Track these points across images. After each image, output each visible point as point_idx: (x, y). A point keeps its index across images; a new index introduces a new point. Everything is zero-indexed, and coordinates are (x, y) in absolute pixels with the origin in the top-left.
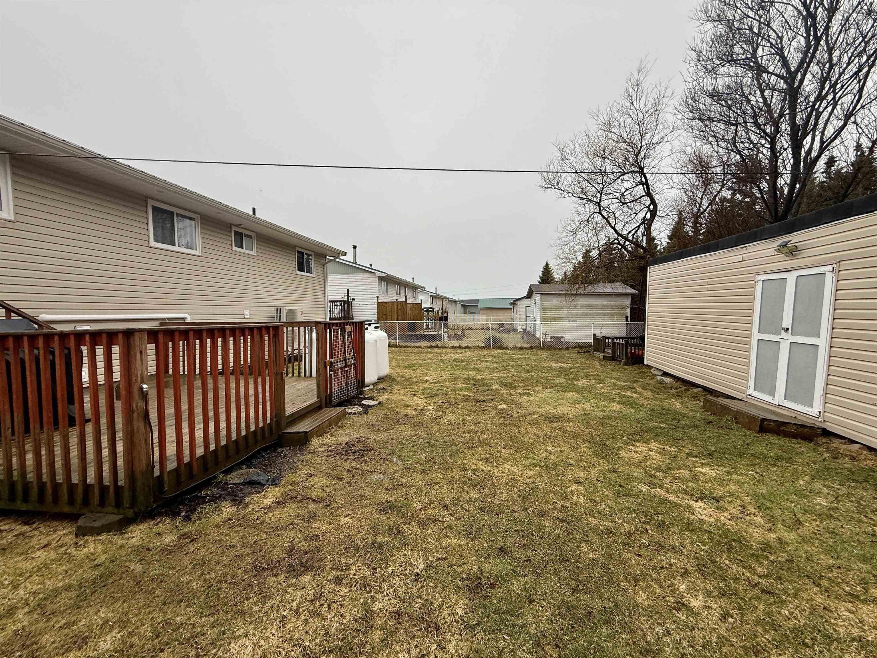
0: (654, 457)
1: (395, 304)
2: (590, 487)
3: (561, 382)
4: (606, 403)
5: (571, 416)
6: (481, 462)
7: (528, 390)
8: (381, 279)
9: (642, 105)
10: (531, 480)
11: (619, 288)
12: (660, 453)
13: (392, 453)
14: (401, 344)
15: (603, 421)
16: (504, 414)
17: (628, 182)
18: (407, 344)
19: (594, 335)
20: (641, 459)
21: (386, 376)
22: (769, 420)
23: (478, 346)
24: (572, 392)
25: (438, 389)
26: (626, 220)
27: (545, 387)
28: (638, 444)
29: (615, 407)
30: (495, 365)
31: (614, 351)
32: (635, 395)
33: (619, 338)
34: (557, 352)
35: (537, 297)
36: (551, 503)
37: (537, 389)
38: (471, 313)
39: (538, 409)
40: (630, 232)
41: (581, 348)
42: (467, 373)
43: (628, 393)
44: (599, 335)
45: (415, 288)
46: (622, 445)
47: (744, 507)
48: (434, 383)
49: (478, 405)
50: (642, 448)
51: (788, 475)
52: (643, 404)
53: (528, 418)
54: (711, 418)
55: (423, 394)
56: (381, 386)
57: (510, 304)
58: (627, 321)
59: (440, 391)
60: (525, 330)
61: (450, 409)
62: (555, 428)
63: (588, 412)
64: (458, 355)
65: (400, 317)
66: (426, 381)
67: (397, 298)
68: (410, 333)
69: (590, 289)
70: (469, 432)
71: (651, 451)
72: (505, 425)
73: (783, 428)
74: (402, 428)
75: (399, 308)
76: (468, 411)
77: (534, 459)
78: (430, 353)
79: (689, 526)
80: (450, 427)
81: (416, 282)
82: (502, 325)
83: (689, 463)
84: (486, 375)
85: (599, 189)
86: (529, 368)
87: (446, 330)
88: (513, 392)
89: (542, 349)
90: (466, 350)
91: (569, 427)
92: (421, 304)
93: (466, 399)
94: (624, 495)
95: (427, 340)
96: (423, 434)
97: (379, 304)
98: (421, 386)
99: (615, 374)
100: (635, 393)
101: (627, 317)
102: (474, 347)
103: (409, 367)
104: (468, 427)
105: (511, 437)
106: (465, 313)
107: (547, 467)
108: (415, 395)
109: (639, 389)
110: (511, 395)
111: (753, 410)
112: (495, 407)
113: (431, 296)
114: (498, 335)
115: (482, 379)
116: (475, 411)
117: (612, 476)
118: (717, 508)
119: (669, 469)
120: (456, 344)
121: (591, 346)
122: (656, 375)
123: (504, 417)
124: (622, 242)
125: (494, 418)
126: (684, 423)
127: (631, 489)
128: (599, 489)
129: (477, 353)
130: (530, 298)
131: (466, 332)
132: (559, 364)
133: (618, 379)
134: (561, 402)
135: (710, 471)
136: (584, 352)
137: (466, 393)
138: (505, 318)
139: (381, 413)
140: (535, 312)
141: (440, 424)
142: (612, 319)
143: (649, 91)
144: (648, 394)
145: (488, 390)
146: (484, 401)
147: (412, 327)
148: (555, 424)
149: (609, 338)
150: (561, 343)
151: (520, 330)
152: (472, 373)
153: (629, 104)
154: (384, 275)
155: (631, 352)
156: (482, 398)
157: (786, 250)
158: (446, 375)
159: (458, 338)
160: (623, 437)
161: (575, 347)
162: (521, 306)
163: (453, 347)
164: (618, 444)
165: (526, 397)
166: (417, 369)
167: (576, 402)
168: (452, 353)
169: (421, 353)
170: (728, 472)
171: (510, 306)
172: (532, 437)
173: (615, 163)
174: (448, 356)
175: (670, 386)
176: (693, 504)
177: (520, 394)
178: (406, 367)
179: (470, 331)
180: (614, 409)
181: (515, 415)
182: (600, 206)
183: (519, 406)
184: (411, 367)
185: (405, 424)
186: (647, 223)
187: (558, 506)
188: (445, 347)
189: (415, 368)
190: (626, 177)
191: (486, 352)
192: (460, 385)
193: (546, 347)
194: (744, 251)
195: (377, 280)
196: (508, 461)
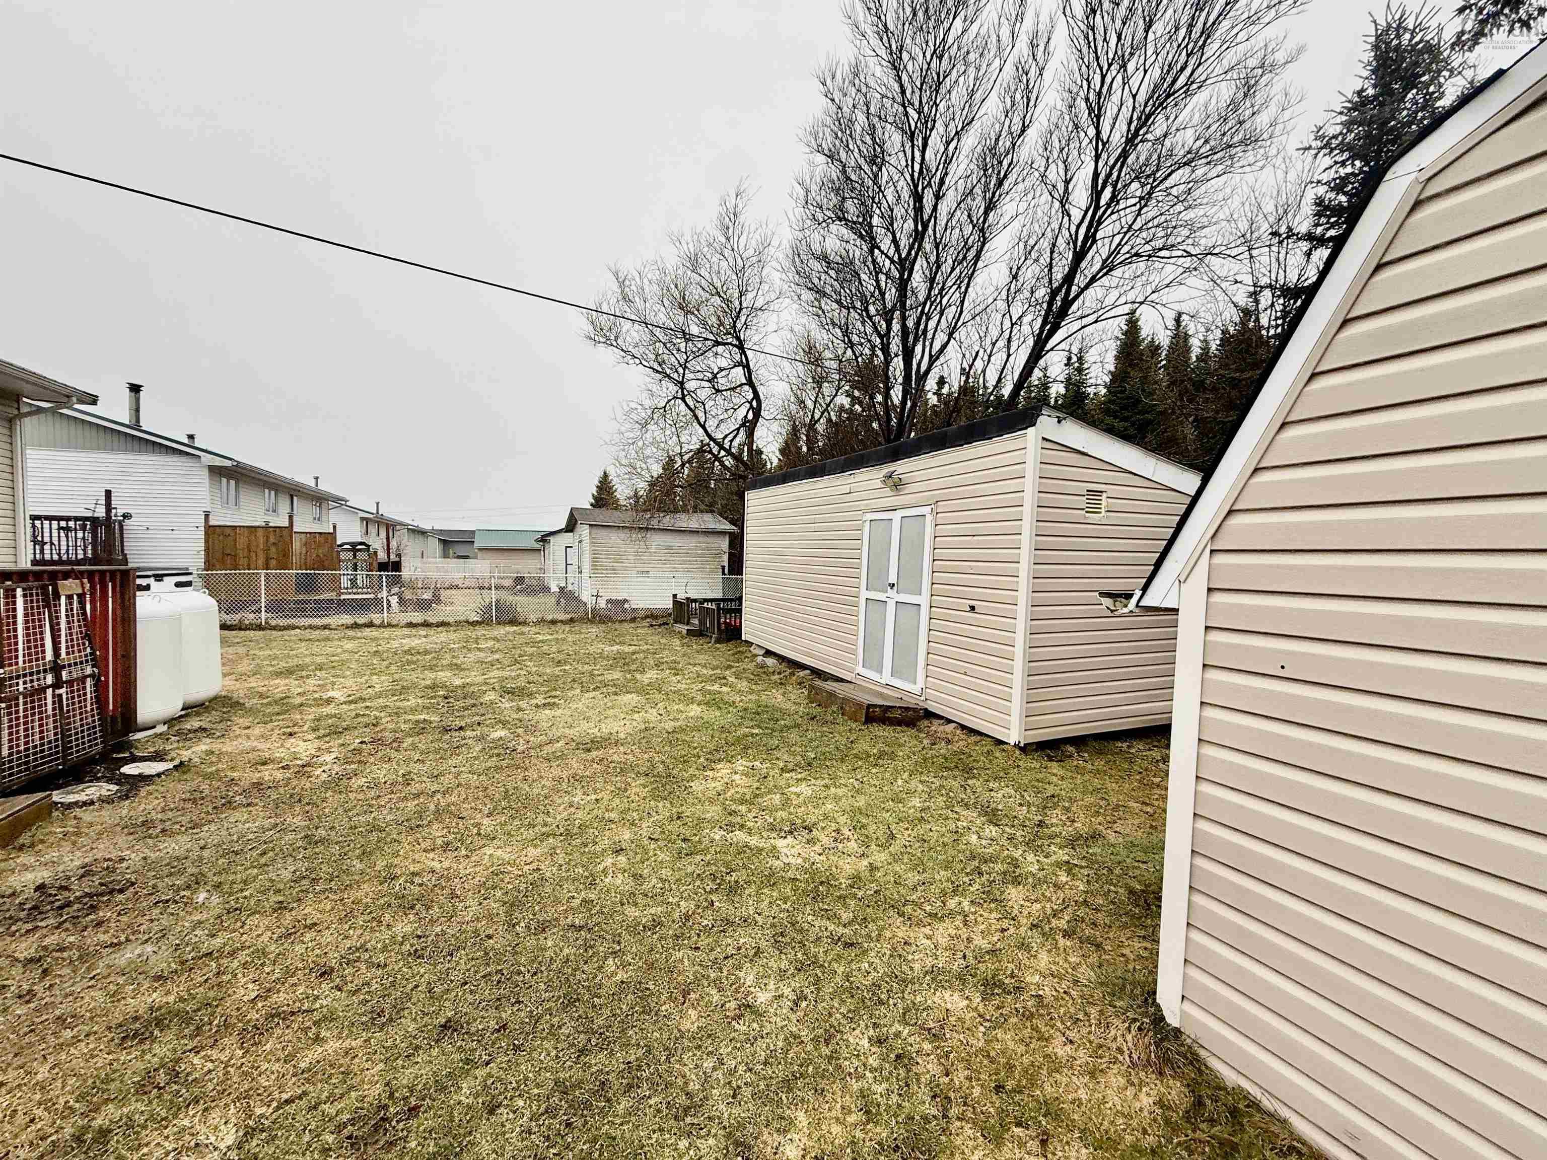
0: (738, 782)
1: (260, 533)
2: (636, 854)
3: (615, 677)
4: (681, 707)
5: (622, 736)
6: (431, 855)
7: (555, 697)
8: (216, 472)
9: (741, 246)
10: (534, 866)
11: (712, 522)
12: (747, 775)
13: (198, 881)
14: (273, 623)
15: (672, 737)
16: (502, 749)
17: (722, 358)
18: (290, 621)
19: (675, 596)
20: (719, 788)
21: (215, 699)
22: (875, 706)
23: (467, 622)
24: (631, 693)
25: (357, 715)
26: (721, 417)
27: (585, 690)
28: (719, 766)
29: (695, 710)
30: (497, 656)
31: (702, 622)
32: (725, 689)
33: (711, 600)
34: (617, 625)
35: (583, 531)
36: (564, 902)
37: (570, 694)
38: (459, 557)
39: (567, 731)
40: (726, 436)
41: (654, 617)
42: (431, 675)
43: (716, 687)
44: (681, 596)
45: (319, 499)
46: (697, 772)
47: (838, 831)
48: (351, 702)
49: (447, 737)
50: (723, 770)
51: (887, 775)
52: (734, 702)
53: (548, 749)
54: (815, 712)
55: (314, 730)
56: (194, 723)
57: (537, 541)
58: (723, 573)
59: (360, 719)
60: (562, 589)
61: (380, 754)
62: (593, 761)
63: (651, 725)
64: (418, 640)
65: (273, 563)
66: (329, 701)
67: (268, 518)
68: (300, 597)
69: (668, 521)
70: (417, 796)
71: (736, 773)
72: (498, 769)
73: (889, 715)
74: (241, 815)
75: (272, 539)
76: (422, 753)
77: (546, 825)
78: (350, 639)
79: (771, 879)
80: (373, 793)
81: (325, 487)
82: (519, 580)
83: (782, 783)
84: (475, 677)
85: (682, 361)
86: (561, 657)
87: (395, 590)
88: (523, 704)
89: (591, 622)
90: (439, 629)
91: (616, 755)
92: (333, 535)
93: (420, 728)
94: (687, 855)
95: (347, 612)
96: (298, 821)
97: (211, 531)
98: (312, 713)
99: (702, 658)
100: (726, 685)
101: (723, 568)
102: (458, 623)
103: (288, 672)
104: (415, 788)
105: (507, 791)
106: (446, 556)
107: (568, 834)
108: (291, 734)
109: (732, 679)
110: (519, 709)
111: (860, 694)
112: (482, 738)
113: (362, 519)
114: (508, 598)
115: (464, 686)
116: (436, 752)
117: (673, 827)
118: (808, 842)
119: (756, 796)
120: (417, 617)
121: (670, 615)
122: (756, 656)
123: (498, 755)
124: (715, 450)
125: (476, 758)
126: (783, 722)
127: (700, 842)
128: (651, 854)
129: (461, 634)
130: (571, 531)
131: (444, 594)
132: (615, 648)
133: (705, 666)
134: (610, 712)
135: (805, 789)
136: (660, 625)
137: (422, 717)
138: (527, 566)
139: (178, 789)
140: (580, 558)
141: (348, 790)
142: (701, 570)
143: (752, 229)
144: (743, 685)
145: (474, 705)
146: (461, 728)
147: (307, 584)
148: (594, 754)
149: (695, 601)
150: (625, 611)
151: (554, 589)
152: (444, 675)
153: (723, 240)
154: (228, 463)
155: (725, 622)
156: (459, 723)
157: (890, 482)
158: (380, 683)
159: (423, 605)
160: (699, 757)
161: (647, 617)
162: (558, 544)
163: (410, 625)
164: (691, 771)
165: (547, 712)
166: (308, 677)
167: (635, 710)
168: (404, 637)
169: (327, 639)
170: (826, 786)
171: (537, 546)
172: (548, 784)
173: (704, 323)
174: (395, 644)
175: (771, 670)
176: (780, 843)
177: (537, 706)
178: (279, 674)
179: (454, 592)
180: (692, 714)
181: (520, 748)
182: (682, 389)
183: (531, 728)
184: (292, 673)
185: (249, 805)
186: (750, 426)
187: (576, 902)
188: (390, 625)
189: (304, 673)
190: (720, 349)
191: (480, 631)
192: (412, 702)
193: (597, 618)
194: (852, 479)
195: (206, 472)
196: (494, 838)
